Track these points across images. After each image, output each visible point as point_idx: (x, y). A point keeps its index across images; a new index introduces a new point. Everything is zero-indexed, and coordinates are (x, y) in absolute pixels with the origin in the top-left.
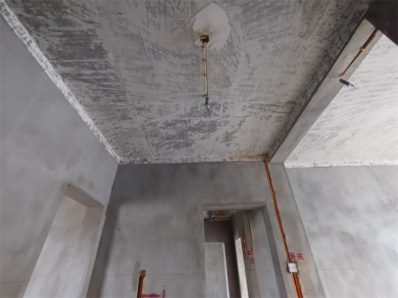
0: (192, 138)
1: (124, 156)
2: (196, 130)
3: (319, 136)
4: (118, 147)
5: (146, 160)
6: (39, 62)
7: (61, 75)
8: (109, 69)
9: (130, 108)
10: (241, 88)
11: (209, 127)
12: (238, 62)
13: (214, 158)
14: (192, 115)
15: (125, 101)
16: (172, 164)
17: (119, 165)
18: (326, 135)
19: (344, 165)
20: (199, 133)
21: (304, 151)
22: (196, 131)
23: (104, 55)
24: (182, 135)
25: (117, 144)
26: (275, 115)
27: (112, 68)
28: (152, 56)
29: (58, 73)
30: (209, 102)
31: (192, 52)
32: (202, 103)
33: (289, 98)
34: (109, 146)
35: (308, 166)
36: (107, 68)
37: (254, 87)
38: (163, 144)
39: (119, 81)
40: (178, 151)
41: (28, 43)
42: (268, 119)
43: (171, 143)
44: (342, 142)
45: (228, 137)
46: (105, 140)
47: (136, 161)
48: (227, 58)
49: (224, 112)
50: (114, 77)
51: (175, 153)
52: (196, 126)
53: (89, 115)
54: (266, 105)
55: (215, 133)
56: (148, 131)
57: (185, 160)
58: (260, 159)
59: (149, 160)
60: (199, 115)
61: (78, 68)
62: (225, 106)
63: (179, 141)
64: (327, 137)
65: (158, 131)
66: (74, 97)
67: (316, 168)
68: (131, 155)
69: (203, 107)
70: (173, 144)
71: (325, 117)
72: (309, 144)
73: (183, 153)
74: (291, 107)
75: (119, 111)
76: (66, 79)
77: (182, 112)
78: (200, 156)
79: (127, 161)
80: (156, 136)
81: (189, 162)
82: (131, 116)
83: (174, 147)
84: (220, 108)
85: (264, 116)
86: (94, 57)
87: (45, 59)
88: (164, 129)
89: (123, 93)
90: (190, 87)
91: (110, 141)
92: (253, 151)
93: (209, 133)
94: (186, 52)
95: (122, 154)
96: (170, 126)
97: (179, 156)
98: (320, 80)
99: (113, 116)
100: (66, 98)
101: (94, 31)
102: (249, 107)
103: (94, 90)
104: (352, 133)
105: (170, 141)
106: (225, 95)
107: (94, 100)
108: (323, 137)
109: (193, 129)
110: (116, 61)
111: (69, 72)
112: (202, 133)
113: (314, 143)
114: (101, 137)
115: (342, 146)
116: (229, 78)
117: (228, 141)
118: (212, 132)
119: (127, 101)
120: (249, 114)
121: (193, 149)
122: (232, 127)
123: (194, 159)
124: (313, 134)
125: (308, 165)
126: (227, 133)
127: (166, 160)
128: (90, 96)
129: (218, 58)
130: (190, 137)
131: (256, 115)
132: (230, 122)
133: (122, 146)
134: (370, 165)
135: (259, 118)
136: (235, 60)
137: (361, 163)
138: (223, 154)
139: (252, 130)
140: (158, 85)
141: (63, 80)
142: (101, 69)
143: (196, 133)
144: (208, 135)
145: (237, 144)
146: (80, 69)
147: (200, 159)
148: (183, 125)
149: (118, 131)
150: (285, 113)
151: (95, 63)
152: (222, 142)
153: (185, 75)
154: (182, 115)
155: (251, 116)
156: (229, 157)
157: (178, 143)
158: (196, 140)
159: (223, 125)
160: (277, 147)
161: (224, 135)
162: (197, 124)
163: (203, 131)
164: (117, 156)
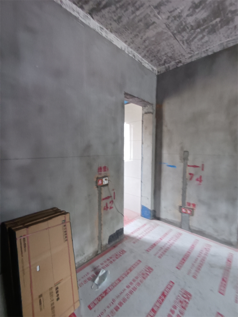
1: (160, 65)
4: (153, 59)
5: (180, 62)
17: (158, 76)
25: (150, 57)
29: (87, 13)
34: (145, 61)
40: (215, 36)
43: (204, 29)
46: (140, 57)
47: (171, 67)
51: (211, 40)
59: (183, 60)
63: (214, 22)
66: (105, 29)
68: (165, 62)
70: (207, 30)
73: (222, 36)
79: (163, 69)
80: (184, 30)
81: (231, 45)
83: (209, 33)
91: (144, 57)
100: (101, 34)
114: (136, 56)
127: (201, 54)
128: (114, 20)
133: (155, 56)
149: (147, 43)
157: (213, 25)
164: (154, 68)
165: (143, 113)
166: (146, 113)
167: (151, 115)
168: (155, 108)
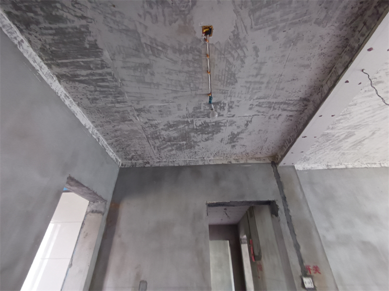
0: (195, 140)
1: (126, 158)
2: (199, 132)
3: (333, 136)
4: (120, 150)
5: (148, 163)
6: (32, 63)
7: (57, 76)
8: (105, 68)
9: (129, 109)
10: (248, 85)
11: (213, 128)
12: (245, 57)
13: (218, 160)
14: (194, 115)
15: (124, 102)
17: (121, 169)
18: (342, 135)
19: (360, 167)
20: (202, 134)
21: (317, 152)
22: (199, 133)
23: (99, 53)
24: (185, 137)
25: (118, 147)
26: (285, 114)
27: (109, 68)
28: (150, 52)
29: (54, 74)
30: (213, 101)
31: (194, 47)
32: (205, 102)
33: (301, 95)
34: (110, 149)
35: (321, 168)
36: (103, 67)
37: (262, 83)
38: (165, 146)
39: (116, 81)
40: (181, 153)
41: (19, 43)
42: (277, 118)
43: (174, 145)
44: (360, 142)
45: (233, 138)
46: (106, 143)
47: (137, 164)
48: (233, 52)
49: (229, 111)
50: (110, 77)
51: (177, 155)
52: (199, 127)
53: (88, 118)
54: (276, 103)
55: (219, 134)
56: (149, 133)
57: (188, 162)
58: (268, 161)
59: (151, 163)
60: (203, 115)
61: (73, 68)
62: (231, 105)
63: (182, 143)
64: (343, 136)
65: (159, 133)
66: (71, 99)
67: (329, 170)
68: (132, 157)
69: (206, 106)
70: (175, 146)
71: (342, 115)
72: (322, 144)
73: (186, 155)
74: (303, 105)
75: (119, 113)
76: (62, 81)
77: (184, 112)
78: (204, 158)
79: (128, 163)
80: (157, 138)
81: (193, 164)
82: (132, 118)
83: (177, 149)
84: (225, 108)
85: (273, 115)
86: (89, 56)
87: (38, 59)
88: (166, 130)
89: (121, 93)
90: (192, 86)
91: (111, 144)
92: (260, 153)
93: (213, 134)
94: (187, 46)
95: (124, 157)
96: (172, 128)
97: (182, 159)
98: (340, 73)
99: (112, 118)
100: (63, 100)
101: (87, 27)
102: (256, 105)
103: (91, 91)
104: (372, 132)
105: (172, 143)
106: (231, 93)
107: (92, 102)
108: (338, 136)
109: (196, 131)
110: (112, 60)
111: (65, 73)
112: (206, 134)
113: (328, 143)
114: (101, 140)
115: (360, 147)
116: (235, 74)
117: (234, 142)
118: (217, 133)
119: (126, 102)
120: (257, 113)
121: (196, 150)
122: (238, 127)
123: (198, 161)
124: (328, 134)
126: (232, 134)
127: (169, 162)
128: (87, 98)
129: (223, 52)
130: (193, 139)
131: (265, 114)
132: (235, 122)
133: (123, 149)
135: (267, 118)
136: (242, 54)
137: (380, 164)
138: (228, 156)
139: (260, 130)
140: (158, 85)
141: (60, 82)
142: (97, 68)
143: (199, 134)
144: (212, 136)
145: (244, 146)
146: (76, 69)
147: (203, 161)
148: (185, 126)
149: (118, 133)
150: (296, 111)
151: (91, 62)
152: (227, 143)
153: (186, 72)
154: (184, 115)
155: (258, 115)
156: (234, 159)
157: (180, 145)
158: (200, 142)
159: (228, 125)
160: (287, 148)
161: (229, 136)
162: (200, 125)
163: (206, 133)
164: (118, 159)
165: (88, 211)
166: (93, 212)
167: (100, 216)
168: (108, 207)
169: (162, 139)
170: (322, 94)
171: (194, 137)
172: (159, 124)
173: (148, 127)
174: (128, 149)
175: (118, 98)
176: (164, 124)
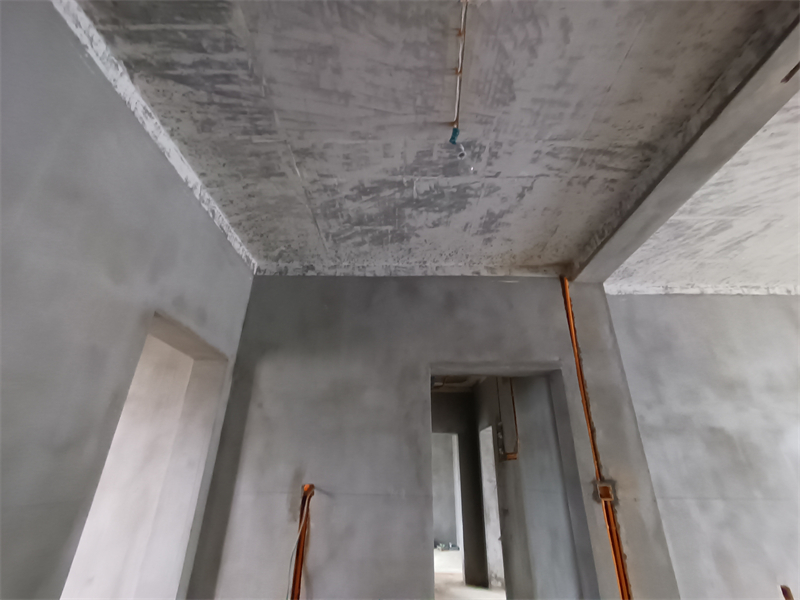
0: (412, 223)
1: (266, 257)
2: (421, 206)
3: (689, 228)
4: (256, 238)
5: (312, 268)
6: (72, 26)
7: (127, 65)
8: (235, 50)
9: (280, 149)
10: (537, 108)
11: (451, 199)
13: (454, 268)
14: (416, 169)
15: (271, 133)
16: (365, 277)
17: (256, 278)
18: (706, 226)
19: (729, 292)
20: (427, 211)
21: (651, 260)
22: (423, 209)
23: (223, 13)
24: (391, 215)
26: (602, 175)
27: (243, 49)
28: (337, 18)
29: (118, 58)
30: (459, 139)
31: (434, 11)
32: (442, 141)
33: (642, 136)
34: (236, 236)
35: (652, 291)
36: (229, 48)
37: (566, 105)
38: (349, 234)
39: (258, 81)
42: (585, 184)
43: (367, 232)
44: (739, 242)
45: (490, 223)
46: (226, 222)
47: (290, 270)
48: (516, 29)
49: (490, 164)
50: (245, 72)
52: (423, 195)
53: (192, 164)
54: (588, 151)
55: (463, 213)
56: (318, 204)
57: (393, 269)
58: (553, 274)
59: (318, 267)
60: (434, 171)
61: (164, 46)
62: (494, 150)
63: (384, 228)
64: (708, 229)
65: (340, 204)
66: (156, 120)
67: (668, 296)
68: (280, 255)
69: (444, 151)
70: (370, 235)
71: (716, 185)
72: (664, 243)
73: (390, 255)
74: (643, 158)
75: (257, 155)
76: (136, 75)
77: (397, 162)
78: (425, 262)
79: (272, 268)
80: (335, 216)
81: (402, 274)
82: (284, 168)
84: (482, 156)
86: (199, 19)
87: (85, 21)
88: (354, 200)
89: (267, 112)
90: (419, 102)
92: (539, 257)
93: (451, 213)
94: (419, 9)
95: (262, 253)
96: (368, 194)
97: (381, 263)
99: (243, 167)
102: (548, 154)
103: (201, 104)
104: (765, 224)
105: (364, 227)
106: (498, 123)
107: (202, 129)
108: (699, 229)
109: (416, 203)
110: (251, 31)
111: (143, 57)
112: (435, 211)
113: (675, 242)
114: (217, 215)
115: (735, 252)
116: (512, 82)
117: (490, 231)
118: (457, 212)
119: (275, 132)
120: (546, 172)
121: (412, 246)
122: (504, 199)
123: (412, 269)
124: (680, 222)
125: (652, 289)
126: (490, 214)
127: (353, 269)
128: (192, 118)
129: (494, 27)
130: (407, 221)
132: (499, 189)
133: (262, 235)
134: (786, 294)
135: (565, 182)
136: (534, 34)
137: (768, 288)
138: (474, 261)
139: (545, 209)
140: (346, 96)
141: (132, 78)
142: (216, 49)
143: (421, 212)
144: (448, 216)
145: (509, 240)
146: (169, 49)
147: (425, 269)
148: (396, 192)
149: (254, 202)
150: (626, 171)
151: (202, 33)
152: (476, 234)
153: (410, 71)
154: (395, 169)
155: (548, 176)
156: (486, 268)
157: (381, 232)
158: (421, 228)
159: (482, 195)
160: (595, 248)
161: (482, 218)
162: (426, 193)
163: (437, 209)
164: (251, 257)
169: (346, 218)
170: (684, 136)
171: (410, 216)
172: (340, 185)
173: (318, 190)
174: (272, 236)
175: (258, 123)
176: (351, 186)
